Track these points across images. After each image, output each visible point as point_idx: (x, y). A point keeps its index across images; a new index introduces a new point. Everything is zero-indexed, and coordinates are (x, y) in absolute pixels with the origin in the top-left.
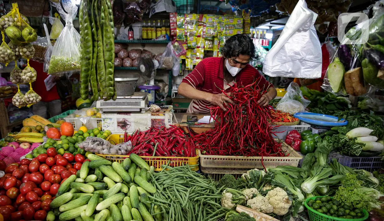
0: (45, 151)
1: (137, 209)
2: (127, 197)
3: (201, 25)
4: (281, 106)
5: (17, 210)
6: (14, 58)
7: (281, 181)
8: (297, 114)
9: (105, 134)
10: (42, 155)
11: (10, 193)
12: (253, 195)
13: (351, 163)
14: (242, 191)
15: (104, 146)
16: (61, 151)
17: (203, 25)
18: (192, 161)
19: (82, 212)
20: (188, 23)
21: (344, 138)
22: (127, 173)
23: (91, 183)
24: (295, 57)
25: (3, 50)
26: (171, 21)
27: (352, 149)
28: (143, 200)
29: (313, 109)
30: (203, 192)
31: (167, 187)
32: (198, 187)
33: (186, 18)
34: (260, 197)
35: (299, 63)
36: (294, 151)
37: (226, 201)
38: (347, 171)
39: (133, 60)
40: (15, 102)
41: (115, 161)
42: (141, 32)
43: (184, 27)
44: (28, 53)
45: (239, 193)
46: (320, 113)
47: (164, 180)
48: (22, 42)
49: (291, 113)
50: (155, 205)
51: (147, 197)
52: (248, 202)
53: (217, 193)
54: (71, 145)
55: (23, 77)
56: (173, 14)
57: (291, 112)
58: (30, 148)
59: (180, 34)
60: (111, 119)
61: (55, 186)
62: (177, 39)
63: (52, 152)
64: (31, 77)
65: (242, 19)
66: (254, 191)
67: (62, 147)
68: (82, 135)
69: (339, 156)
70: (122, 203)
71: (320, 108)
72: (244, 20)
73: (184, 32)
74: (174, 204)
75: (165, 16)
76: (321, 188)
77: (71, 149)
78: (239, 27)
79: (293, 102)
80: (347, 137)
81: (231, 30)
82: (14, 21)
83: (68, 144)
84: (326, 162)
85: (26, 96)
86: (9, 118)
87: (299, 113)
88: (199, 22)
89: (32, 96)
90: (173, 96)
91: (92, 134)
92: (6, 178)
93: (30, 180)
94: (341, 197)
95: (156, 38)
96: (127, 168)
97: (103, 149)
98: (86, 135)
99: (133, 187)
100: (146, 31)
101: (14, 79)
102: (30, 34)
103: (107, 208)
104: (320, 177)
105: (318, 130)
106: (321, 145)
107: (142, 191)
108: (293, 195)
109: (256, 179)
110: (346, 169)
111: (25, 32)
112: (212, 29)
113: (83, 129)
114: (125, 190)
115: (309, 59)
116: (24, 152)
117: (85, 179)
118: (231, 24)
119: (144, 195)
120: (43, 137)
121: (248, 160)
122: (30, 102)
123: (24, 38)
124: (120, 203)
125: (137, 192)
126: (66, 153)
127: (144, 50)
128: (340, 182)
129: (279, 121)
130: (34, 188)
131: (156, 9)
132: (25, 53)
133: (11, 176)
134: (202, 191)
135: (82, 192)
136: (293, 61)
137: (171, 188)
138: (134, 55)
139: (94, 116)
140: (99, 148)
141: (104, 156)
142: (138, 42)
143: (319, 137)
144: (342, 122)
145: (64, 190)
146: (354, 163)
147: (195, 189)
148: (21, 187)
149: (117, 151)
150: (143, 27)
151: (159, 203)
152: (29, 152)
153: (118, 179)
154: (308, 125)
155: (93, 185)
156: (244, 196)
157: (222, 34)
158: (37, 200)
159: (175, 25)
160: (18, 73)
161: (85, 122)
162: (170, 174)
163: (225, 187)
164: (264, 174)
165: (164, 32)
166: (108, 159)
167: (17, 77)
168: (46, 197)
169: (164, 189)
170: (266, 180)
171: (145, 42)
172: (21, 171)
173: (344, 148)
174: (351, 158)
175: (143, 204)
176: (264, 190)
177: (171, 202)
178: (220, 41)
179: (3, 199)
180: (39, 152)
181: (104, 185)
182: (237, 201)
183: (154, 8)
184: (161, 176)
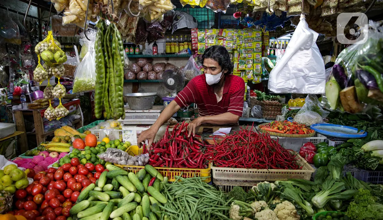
0: (70, 161)
1: (148, 218)
2: (139, 207)
3: (221, 39)
4: (298, 118)
5: (41, 215)
6: (47, 77)
7: (289, 194)
8: (314, 125)
9: (125, 146)
10: (66, 164)
11: (36, 199)
12: (261, 207)
13: (368, 177)
14: (250, 204)
15: (123, 158)
16: (84, 161)
17: (223, 39)
18: (204, 173)
19: (97, 219)
20: (208, 37)
21: (359, 151)
22: (141, 183)
23: (107, 192)
24: (298, 74)
25: (38, 71)
26: (192, 37)
27: (368, 163)
28: (154, 210)
29: (333, 120)
30: (211, 204)
31: (178, 198)
32: (207, 198)
33: (207, 33)
34: (268, 211)
35: (303, 80)
36: (307, 164)
37: (233, 213)
38: (362, 186)
39: (157, 73)
40: (46, 116)
41: (132, 171)
42: (165, 47)
43: (204, 41)
44: (59, 73)
45: (247, 206)
46: (340, 124)
47: (176, 191)
48: (54, 64)
49: (307, 124)
50: (165, 215)
51: (158, 207)
52: (256, 214)
53: (225, 205)
54: (93, 156)
55: (54, 94)
56: (194, 29)
57: (309, 123)
58: (58, 157)
59: (201, 48)
60: (131, 131)
61: (76, 194)
62: (199, 53)
63: (75, 162)
64: (61, 94)
65: (261, 32)
66: (262, 204)
67: (85, 158)
68: (104, 146)
69: (355, 169)
70: (134, 211)
71: (340, 119)
72: (262, 33)
73: (204, 46)
74: (182, 214)
75: (187, 32)
76: (333, 202)
77: (93, 159)
78: (258, 40)
79: (311, 113)
80: (363, 150)
81: (250, 42)
82: (49, 46)
83: (91, 155)
84: (340, 176)
85: (56, 111)
86: (44, 127)
87: (317, 124)
88: (219, 36)
89: (61, 110)
90: (195, 107)
91: (113, 145)
92: (34, 185)
93: (55, 187)
94: (352, 213)
95: (179, 53)
96: (141, 178)
97: (121, 160)
98: (107, 146)
99: (145, 197)
100: (169, 46)
101: (47, 95)
102: (61, 56)
103: (120, 216)
104: (332, 191)
105: (335, 142)
106: (334, 158)
107: (153, 201)
108: (301, 209)
109: (265, 192)
110: (362, 184)
111: (57, 55)
112: (232, 42)
113: (106, 140)
114: (138, 199)
115: (312, 75)
116: (52, 161)
117: (102, 188)
118: (250, 37)
119: (156, 204)
120: (69, 147)
121: (259, 172)
122: (59, 116)
123: (56, 60)
124: (133, 212)
125: (148, 201)
126: (88, 163)
127: (168, 63)
128: (353, 198)
129: (293, 133)
130: (57, 194)
131: (178, 26)
132: (56, 72)
133: (39, 183)
134: (210, 202)
135: (99, 200)
136: (296, 77)
137: (181, 198)
138: (158, 68)
139: (117, 128)
140: (118, 159)
141: (122, 166)
142: (162, 56)
143: (335, 150)
144: (361, 134)
145: (83, 197)
146: (371, 177)
147: (203, 200)
148: (46, 194)
149: (134, 162)
150: (167, 42)
151: (169, 214)
152: (57, 160)
153: (132, 189)
154: (325, 137)
155: (109, 194)
156: (252, 208)
157: (241, 47)
158: (59, 207)
159: (196, 40)
160: (51, 90)
161: (108, 133)
162: (181, 185)
163: (233, 199)
164: (274, 187)
165: (186, 47)
166: (125, 169)
167: (49, 93)
168: (67, 204)
169: (175, 200)
170: (276, 193)
171: (168, 56)
172: (47, 179)
173: (359, 162)
174: (368, 172)
175: (154, 214)
176: (274, 203)
177: (180, 212)
178: (240, 54)
179: (30, 204)
180: (65, 161)
181: (119, 194)
182: (244, 214)
183: (176, 25)
184: (174, 187)
